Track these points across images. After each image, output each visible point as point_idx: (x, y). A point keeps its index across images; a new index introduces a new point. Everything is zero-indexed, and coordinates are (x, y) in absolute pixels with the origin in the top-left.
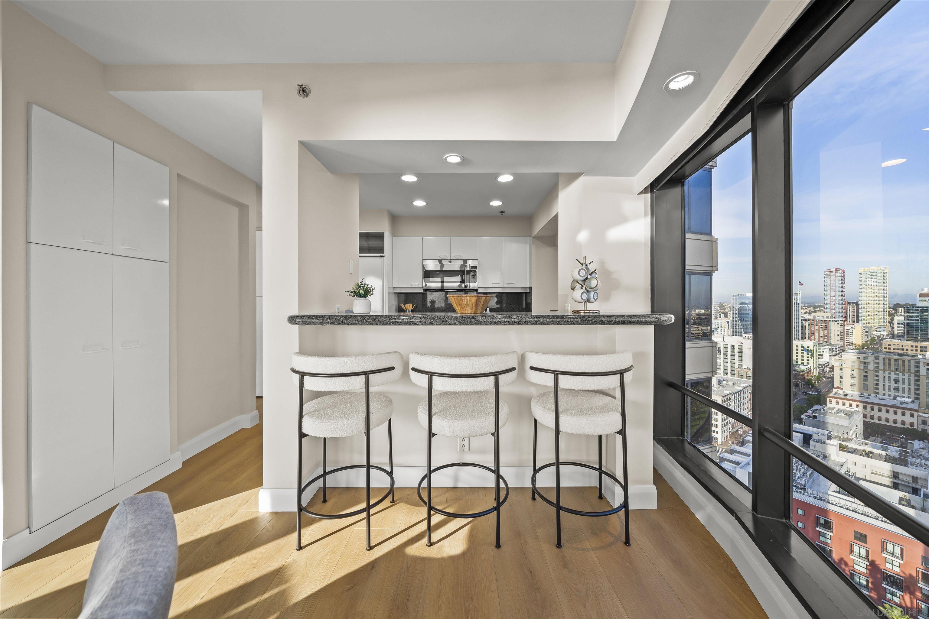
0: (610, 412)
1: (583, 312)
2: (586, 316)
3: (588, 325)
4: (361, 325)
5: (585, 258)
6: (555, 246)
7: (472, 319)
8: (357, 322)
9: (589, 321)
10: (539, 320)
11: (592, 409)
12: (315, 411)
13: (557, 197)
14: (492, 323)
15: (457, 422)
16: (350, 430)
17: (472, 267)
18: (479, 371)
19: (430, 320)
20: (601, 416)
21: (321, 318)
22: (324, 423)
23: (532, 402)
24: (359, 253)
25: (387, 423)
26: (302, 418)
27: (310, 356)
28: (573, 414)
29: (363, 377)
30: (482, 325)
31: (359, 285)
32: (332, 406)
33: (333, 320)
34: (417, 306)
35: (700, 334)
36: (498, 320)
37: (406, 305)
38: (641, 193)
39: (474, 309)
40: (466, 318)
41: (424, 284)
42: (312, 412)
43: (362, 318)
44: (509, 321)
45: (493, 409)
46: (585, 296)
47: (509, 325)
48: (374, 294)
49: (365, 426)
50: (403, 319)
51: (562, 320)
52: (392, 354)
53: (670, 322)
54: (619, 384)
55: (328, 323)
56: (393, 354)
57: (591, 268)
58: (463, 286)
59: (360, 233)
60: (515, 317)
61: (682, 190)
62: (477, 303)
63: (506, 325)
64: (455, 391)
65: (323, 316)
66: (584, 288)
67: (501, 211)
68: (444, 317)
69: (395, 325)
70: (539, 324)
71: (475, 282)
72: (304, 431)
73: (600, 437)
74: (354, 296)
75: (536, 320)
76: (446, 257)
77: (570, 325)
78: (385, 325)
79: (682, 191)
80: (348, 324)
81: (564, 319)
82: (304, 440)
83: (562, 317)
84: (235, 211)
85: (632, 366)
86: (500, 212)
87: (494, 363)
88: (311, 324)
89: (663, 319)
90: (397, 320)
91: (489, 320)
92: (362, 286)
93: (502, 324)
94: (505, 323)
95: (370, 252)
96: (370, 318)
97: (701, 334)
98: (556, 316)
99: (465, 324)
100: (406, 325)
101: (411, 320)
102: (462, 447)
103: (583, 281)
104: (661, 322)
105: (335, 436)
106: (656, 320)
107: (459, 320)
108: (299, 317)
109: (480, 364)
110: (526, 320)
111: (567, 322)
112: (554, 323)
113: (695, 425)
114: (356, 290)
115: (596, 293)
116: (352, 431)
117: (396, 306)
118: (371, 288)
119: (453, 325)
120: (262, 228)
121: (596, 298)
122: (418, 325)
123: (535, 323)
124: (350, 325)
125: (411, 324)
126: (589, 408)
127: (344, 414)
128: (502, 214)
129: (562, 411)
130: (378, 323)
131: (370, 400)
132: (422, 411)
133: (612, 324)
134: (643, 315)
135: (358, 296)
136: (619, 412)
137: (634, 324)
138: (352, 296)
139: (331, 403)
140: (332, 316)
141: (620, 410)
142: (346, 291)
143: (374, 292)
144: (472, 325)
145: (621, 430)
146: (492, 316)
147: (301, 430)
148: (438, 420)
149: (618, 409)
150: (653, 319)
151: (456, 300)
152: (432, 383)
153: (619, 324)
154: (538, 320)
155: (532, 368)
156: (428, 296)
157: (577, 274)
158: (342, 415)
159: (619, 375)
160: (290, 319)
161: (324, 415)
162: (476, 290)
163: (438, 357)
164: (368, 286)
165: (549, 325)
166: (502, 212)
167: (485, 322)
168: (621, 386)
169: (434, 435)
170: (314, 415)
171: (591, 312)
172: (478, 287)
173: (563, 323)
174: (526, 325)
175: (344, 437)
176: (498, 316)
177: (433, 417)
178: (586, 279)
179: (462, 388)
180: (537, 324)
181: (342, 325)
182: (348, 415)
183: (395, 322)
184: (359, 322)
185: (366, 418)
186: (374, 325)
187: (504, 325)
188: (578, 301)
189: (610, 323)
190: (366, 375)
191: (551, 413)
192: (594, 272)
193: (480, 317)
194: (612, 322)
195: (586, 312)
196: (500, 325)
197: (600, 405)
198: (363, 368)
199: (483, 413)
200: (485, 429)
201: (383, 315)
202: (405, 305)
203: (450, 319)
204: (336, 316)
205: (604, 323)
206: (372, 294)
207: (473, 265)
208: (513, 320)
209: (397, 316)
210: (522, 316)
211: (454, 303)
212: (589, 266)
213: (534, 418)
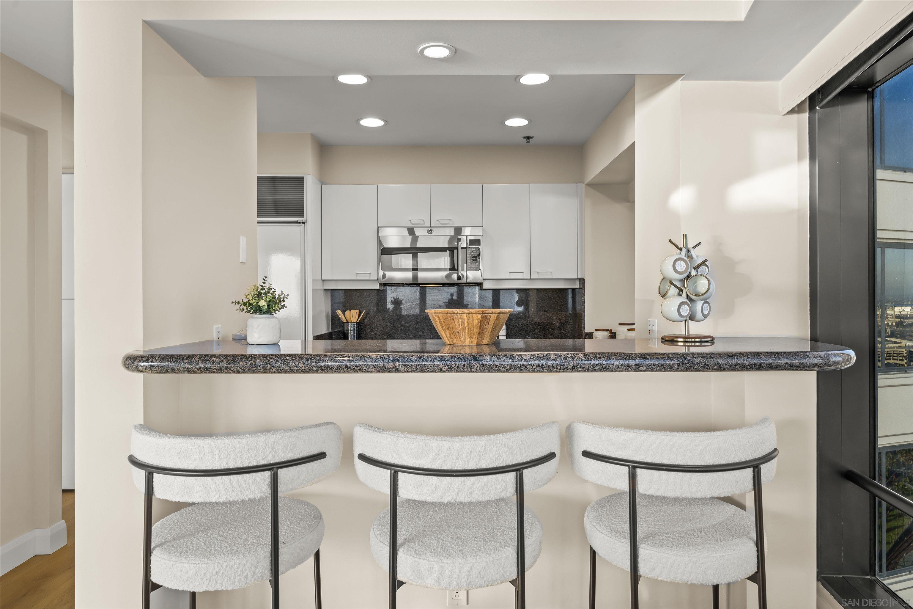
0: (734, 540)
1: (682, 340)
2: (688, 354)
3: (692, 371)
4: (261, 373)
5: (685, 236)
6: (629, 201)
7: (473, 362)
8: (254, 368)
9: (695, 365)
10: (600, 362)
11: (701, 533)
12: (174, 539)
13: (633, 113)
14: (510, 369)
15: (445, 560)
16: (242, 578)
17: (471, 242)
18: (487, 464)
19: (392, 364)
20: (717, 547)
21: (187, 361)
22: (192, 565)
23: (586, 515)
24: (259, 216)
25: (311, 560)
26: (151, 553)
27: (166, 434)
28: (665, 543)
29: (266, 475)
30: (492, 372)
31: (258, 289)
32: (206, 527)
33: (209, 365)
34: (367, 314)
35: (903, 354)
36: (521, 363)
37: (347, 312)
38: (792, 111)
39: (477, 336)
40: (461, 360)
41: (381, 273)
42: (169, 541)
43: (265, 360)
44: (542, 366)
45: (512, 532)
46: (685, 310)
47: (543, 371)
48: (286, 307)
49: (270, 568)
50: (341, 362)
51: (642, 362)
52: (320, 428)
53: (848, 364)
54: (751, 486)
55: (200, 369)
56: (324, 427)
57: (697, 256)
58: (455, 276)
59: (258, 178)
60: (554, 357)
61: (869, 106)
62: (481, 327)
63: (537, 372)
64: (442, 500)
65: (190, 357)
66: (684, 295)
67: (525, 136)
68: (420, 358)
69: (328, 372)
70: (599, 370)
71: (477, 269)
72: (155, 578)
73: (716, 588)
74: (249, 311)
75: (593, 362)
76: (422, 222)
77: (657, 371)
78: (308, 372)
79: (869, 109)
80: (238, 372)
81: (647, 361)
82: (153, 595)
83: (643, 356)
84: (22, 140)
85: (775, 450)
86: (525, 138)
87: (514, 447)
88: (166, 372)
89: (833, 359)
90: (331, 364)
91: (504, 363)
92: (264, 291)
93: (529, 370)
94: (534, 369)
95: (278, 215)
96: (280, 361)
97: (905, 355)
98: (632, 354)
99: (459, 370)
100: (348, 373)
101: (358, 364)
102: (454, 597)
103: (683, 281)
104: (830, 366)
105: (212, 589)
106: (820, 361)
107: (448, 363)
108: (144, 359)
109: (489, 449)
110: (575, 362)
111: (652, 367)
112: (628, 368)
113: (894, 528)
114: (252, 300)
115: (708, 303)
116: (246, 578)
117: (328, 313)
118: (282, 296)
119: (437, 372)
120: (73, 168)
121: (706, 312)
122: (371, 372)
123: (593, 369)
124: (242, 373)
125: (358, 370)
126: (696, 530)
127: (230, 545)
128: (528, 142)
129: (644, 538)
130: (295, 369)
131: (279, 514)
132: (379, 537)
133: (738, 370)
134: (795, 353)
135: (255, 312)
136: (751, 539)
137: (780, 370)
138: (245, 311)
139: (205, 521)
140: (207, 355)
141: (754, 535)
142: (232, 303)
143: (287, 303)
144: (473, 372)
145: (756, 573)
146: (511, 355)
147: (149, 576)
148: (408, 557)
149: (749, 533)
150: (816, 361)
151: (442, 320)
152: (397, 485)
153: (750, 371)
154: (597, 363)
155: (586, 454)
156: (388, 296)
157: (670, 267)
158: (227, 547)
159: (752, 469)
160: (128, 362)
161: (191, 547)
162: (480, 285)
163: (409, 436)
164: (274, 292)
165: (619, 371)
166: (528, 138)
167: (496, 366)
168: (754, 489)
169: (401, 583)
170: (173, 549)
171: (697, 340)
172: (484, 279)
173: (644, 368)
174: (575, 372)
175: (231, 590)
176: (521, 355)
177: (400, 550)
178: (688, 277)
179: (454, 497)
180: (595, 371)
181: (226, 373)
182: (238, 548)
183: (327, 368)
184: (259, 368)
185: (272, 552)
186: (287, 372)
187: (534, 371)
188: (673, 319)
189: (733, 368)
190: (273, 470)
191: (622, 540)
192: (703, 263)
193: (489, 357)
194: (738, 367)
195: (689, 340)
196: (525, 372)
197: (715, 525)
198: (266, 457)
199: (494, 542)
200: (498, 573)
201: (304, 353)
202: (344, 312)
203: (430, 362)
204: (214, 355)
205: (722, 369)
206: (282, 308)
207: (472, 238)
208: (550, 363)
209: (330, 357)
210: (568, 354)
211: (439, 325)
212: (693, 253)
213: (591, 548)
